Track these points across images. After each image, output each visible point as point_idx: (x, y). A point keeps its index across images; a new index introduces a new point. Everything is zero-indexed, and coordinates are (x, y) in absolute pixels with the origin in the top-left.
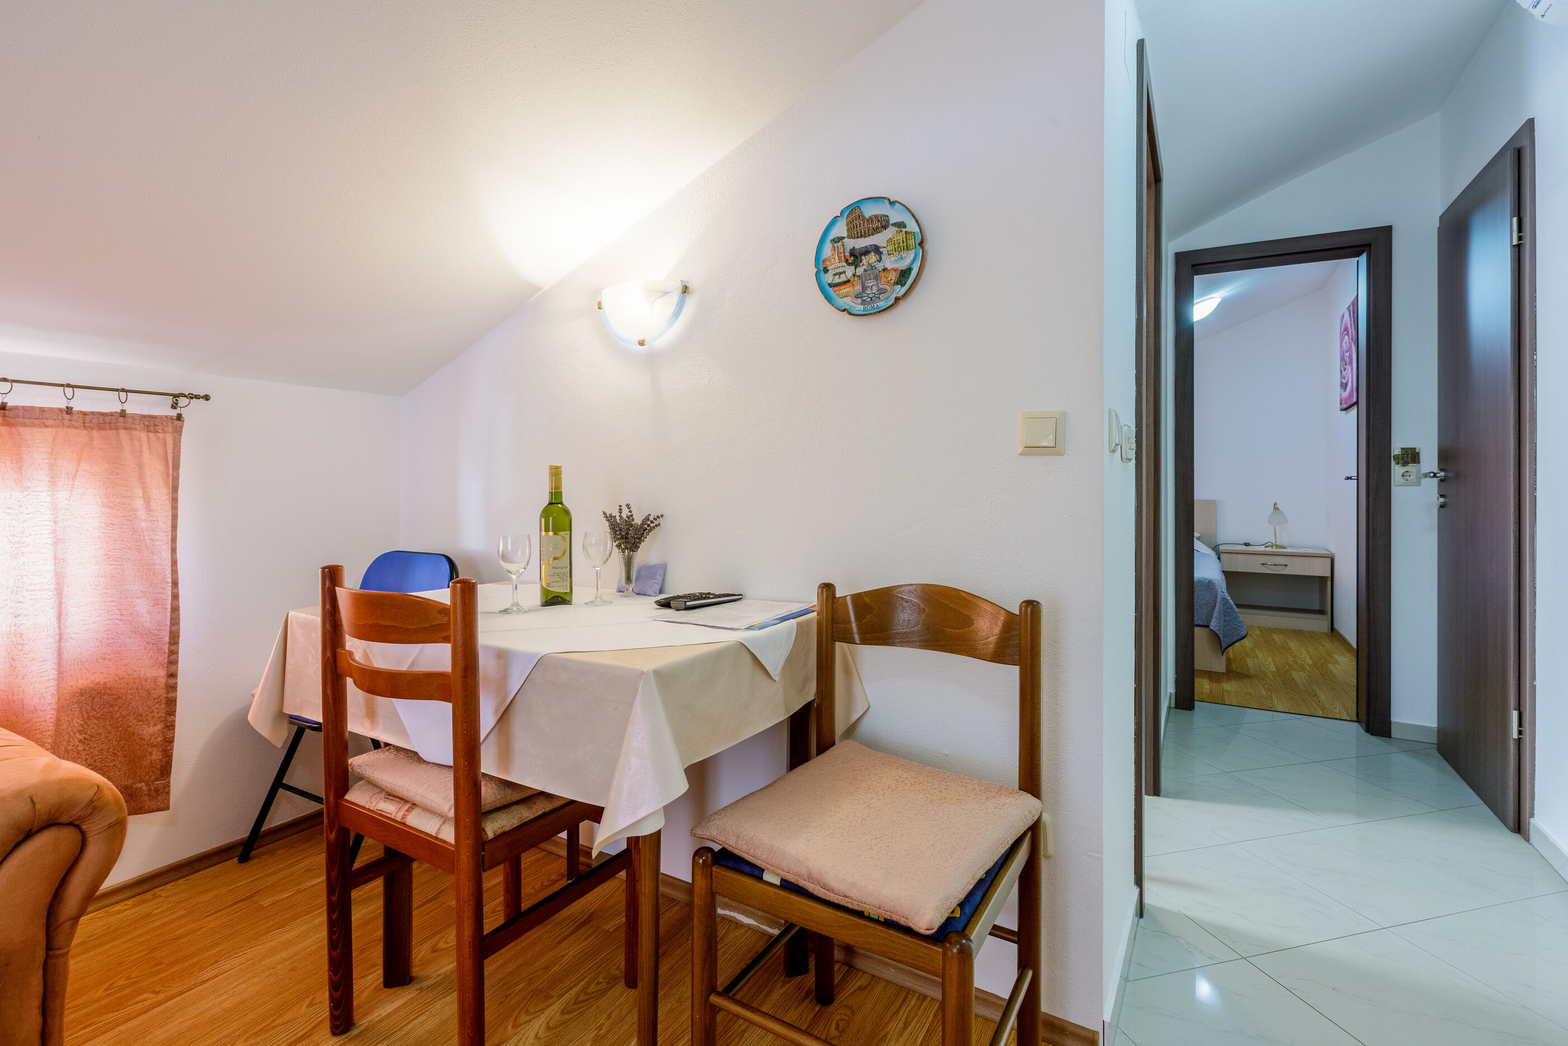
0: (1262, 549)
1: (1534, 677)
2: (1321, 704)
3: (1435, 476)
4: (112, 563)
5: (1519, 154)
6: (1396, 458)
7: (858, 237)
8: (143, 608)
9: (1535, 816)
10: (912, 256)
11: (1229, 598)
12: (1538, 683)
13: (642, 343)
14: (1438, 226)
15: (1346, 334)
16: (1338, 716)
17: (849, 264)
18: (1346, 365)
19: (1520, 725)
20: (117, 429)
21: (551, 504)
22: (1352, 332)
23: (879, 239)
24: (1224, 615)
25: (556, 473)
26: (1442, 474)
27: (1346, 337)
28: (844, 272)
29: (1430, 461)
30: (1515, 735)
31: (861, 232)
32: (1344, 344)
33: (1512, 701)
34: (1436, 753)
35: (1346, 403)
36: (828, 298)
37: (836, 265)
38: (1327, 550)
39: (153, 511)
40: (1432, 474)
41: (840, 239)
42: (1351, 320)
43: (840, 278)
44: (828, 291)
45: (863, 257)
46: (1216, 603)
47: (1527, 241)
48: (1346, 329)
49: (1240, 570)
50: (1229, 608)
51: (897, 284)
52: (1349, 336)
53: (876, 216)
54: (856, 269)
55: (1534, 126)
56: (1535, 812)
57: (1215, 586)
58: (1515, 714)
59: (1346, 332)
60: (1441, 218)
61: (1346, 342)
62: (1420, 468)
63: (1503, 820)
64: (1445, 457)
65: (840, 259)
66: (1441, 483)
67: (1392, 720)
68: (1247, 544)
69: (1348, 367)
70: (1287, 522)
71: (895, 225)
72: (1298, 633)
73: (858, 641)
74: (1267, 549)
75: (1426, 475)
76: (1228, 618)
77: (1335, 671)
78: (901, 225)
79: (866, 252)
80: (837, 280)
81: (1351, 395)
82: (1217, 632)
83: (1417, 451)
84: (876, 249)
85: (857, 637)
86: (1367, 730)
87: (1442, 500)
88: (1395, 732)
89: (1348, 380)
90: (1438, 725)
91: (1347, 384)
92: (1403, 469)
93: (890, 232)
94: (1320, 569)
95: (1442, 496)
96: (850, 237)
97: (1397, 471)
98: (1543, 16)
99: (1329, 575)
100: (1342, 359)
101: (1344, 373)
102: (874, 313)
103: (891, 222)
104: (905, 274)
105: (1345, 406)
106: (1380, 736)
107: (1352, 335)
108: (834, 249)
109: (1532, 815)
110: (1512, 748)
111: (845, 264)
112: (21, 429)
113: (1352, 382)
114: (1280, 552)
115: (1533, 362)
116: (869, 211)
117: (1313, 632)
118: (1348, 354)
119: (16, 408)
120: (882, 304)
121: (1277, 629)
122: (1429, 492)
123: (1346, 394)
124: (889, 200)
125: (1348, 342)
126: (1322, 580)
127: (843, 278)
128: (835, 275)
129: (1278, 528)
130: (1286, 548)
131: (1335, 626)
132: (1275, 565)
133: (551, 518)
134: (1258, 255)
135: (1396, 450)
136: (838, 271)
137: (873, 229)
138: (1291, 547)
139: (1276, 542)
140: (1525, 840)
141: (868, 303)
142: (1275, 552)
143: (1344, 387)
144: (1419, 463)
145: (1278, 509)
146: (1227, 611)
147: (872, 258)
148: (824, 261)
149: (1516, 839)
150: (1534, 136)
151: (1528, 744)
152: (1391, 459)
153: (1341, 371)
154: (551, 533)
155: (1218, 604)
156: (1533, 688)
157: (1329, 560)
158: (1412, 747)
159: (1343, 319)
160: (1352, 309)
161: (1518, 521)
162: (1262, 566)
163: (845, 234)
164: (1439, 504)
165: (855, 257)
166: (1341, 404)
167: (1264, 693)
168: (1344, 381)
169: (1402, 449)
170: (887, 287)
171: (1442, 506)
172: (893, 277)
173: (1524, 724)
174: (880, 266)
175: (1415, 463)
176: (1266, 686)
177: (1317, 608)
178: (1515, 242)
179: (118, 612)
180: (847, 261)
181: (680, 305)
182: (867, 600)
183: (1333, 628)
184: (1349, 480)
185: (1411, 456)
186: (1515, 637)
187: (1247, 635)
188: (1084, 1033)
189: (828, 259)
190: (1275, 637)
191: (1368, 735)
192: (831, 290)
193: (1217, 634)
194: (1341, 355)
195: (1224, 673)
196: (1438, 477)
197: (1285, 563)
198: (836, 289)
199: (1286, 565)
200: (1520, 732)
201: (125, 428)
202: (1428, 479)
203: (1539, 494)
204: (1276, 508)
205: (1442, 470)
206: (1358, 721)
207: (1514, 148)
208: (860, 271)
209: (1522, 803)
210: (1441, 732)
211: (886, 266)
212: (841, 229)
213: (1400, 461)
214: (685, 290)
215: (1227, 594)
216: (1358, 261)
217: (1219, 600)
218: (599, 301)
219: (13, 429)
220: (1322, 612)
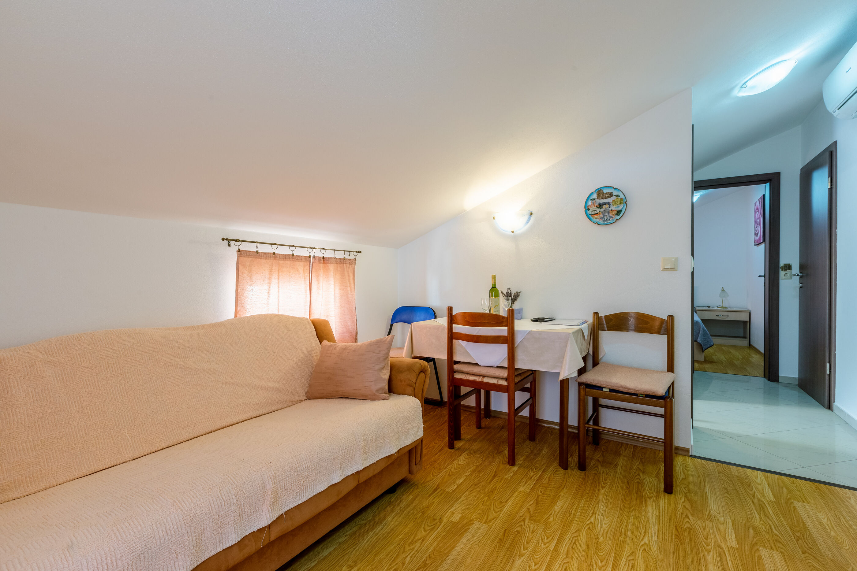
0: (716, 308)
1: (835, 350)
2: (748, 372)
3: (798, 275)
4: (342, 308)
5: (831, 153)
6: (782, 268)
7: (601, 199)
8: (349, 323)
9: (835, 402)
10: (623, 206)
11: (705, 329)
12: (837, 352)
13: (513, 232)
14: (800, 173)
15: (757, 211)
16: (756, 376)
17: (598, 208)
18: (757, 225)
19: (830, 368)
20: (343, 264)
21: (492, 288)
22: (760, 211)
23: (610, 200)
24: (704, 336)
25: (494, 277)
26: (801, 274)
27: (758, 212)
28: (596, 210)
29: (796, 269)
30: (828, 372)
31: (602, 197)
32: (756, 215)
33: (827, 360)
34: (797, 387)
35: (757, 242)
36: (590, 219)
37: (593, 208)
38: (747, 309)
39: (352, 291)
40: (797, 275)
41: (594, 199)
42: (760, 205)
43: (594, 212)
44: (590, 217)
45: (603, 206)
46: (700, 331)
47: (834, 187)
48: (757, 209)
49: (706, 319)
50: (706, 333)
51: (616, 215)
52: (759, 212)
53: (608, 192)
54: (600, 209)
55: (837, 144)
56: (835, 400)
57: (699, 323)
58: (828, 365)
59: (757, 210)
60: (801, 169)
61: (757, 215)
62: (791, 272)
63: (824, 406)
64: (802, 267)
65: (594, 207)
66: (801, 278)
67: (780, 375)
68: (708, 307)
69: (758, 226)
70: (728, 296)
71: (615, 196)
72: (734, 347)
73: (607, 330)
74: (719, 309)
75: (794, 275)
76: (705, 337)
77: (753, 361)
78: (618, 196)
79: (605, 204)
80: (593, 213)
81: (760, 239)
82: (701, 343)
83: (790, 265)
84: (609, 204)
85: (606, 328)
86: (769, 380)
87: (801, 285)
88: (780, 380)
89: (758, 232)
90: (799, 376)
91: (758, 234)
92: (785, 273)
93: (614, 198)
94: (744, 317)
95: (801, 283)
96: (597, 199)
97: (782, 273)
98: (837, 116)
99: (748, 320)
100: (756, 222)
101: (756, 229)
102: (608, 224)
103: (614, 195)
104: (619, 212)
105: (757, 243)
106: (774, 382)
107: (760, 212)
108: (592, 202)
109: (834, 402)
110: (827, 377)
111: (596, 208)
112: (328, 264)
113: (760, 233)
114: (725, 310)
115: (836, 233)
116: (605, 191)
117: (741, 346)
118: (758, 220)
119: (326, 258)
120: (611, 222)
121: (723, 345)
122: (796, 281)
123: (757, 238)
124: (613, 188)
125: (758, 215)
126: (745, 322)
127: (596, 212)
128: (592, 211)
129: (724, 299)
130: (727, 308)
131: (751, 343)
132: (723, 316)
133: (494, 293)
134: (722, 183)
135: (782, 264)
136: (594, 210)
137: (607, 197)
138: (730, 308)
139: (723, 305)
140: (832, 411)
141: (605, 221)
142: (723, 310)
143: (756, 235)
144: (791, 270)
145: (724, 290)
146: (705, 334)
147: (607, 206)
148: (588, 206)
149: (828, 411)
150: (837, 148)
151: (833, 375)
152: (779, 269)
153: (755, 228)
154: (494, 297)
155: (701, 331)
156: (835, 354)
157: (749, 313)
158: (788, 385)
159: (756, 204)
160: (760, 200)
161: (830, 292)
162: (717, 316)
163: (596, 198)
164: (800, 287)
165: (600, 206)
166: (755, 242)
167: (723, 368)
168: (756, 232)
169: (784, 264)
170: (613, 216)
171: (801, 287)
172: (615, 213)
173: (831, 368)
174: (610, 209)
175: (789, 270)
176: (723, 366)
177: (742, 336)
178: (829, 187)
179: (343, 325)
180: (597, 207)
181: (529, 219)
182: (611, 317)
183: (750, 345)
184: (760, 277)
185: (788, 267)
186: (828, 336)
187: (713, 344)
188: (685, 449)
189: (590, 206)
190: (723, 348)
191: (769, 381)
192: (590, 216)
193: (701, 344)
194: (755, 220)
195: (703, 361)
196: (799, 276)
197: (727, 315)
198: (592, 216)
199: (728, 316)
200: (830, 372)
201: (345, 263)
202: (795, 277)
203: (838, 282)
204: (723, 290)
205: (801, 273)
206: (765, 377)
207: (830, 151)
208: (602, 210)
209: (831, 397)
210: (800, 379)
211: (612, 209)
212: (595, 196)
213: (783, 269)
214: (531, 214)
215: (704, 327)
216: (765, 185)
217: (701, 329)
218: (493, 216)
219: (326, 265)
220: (744, 337)
